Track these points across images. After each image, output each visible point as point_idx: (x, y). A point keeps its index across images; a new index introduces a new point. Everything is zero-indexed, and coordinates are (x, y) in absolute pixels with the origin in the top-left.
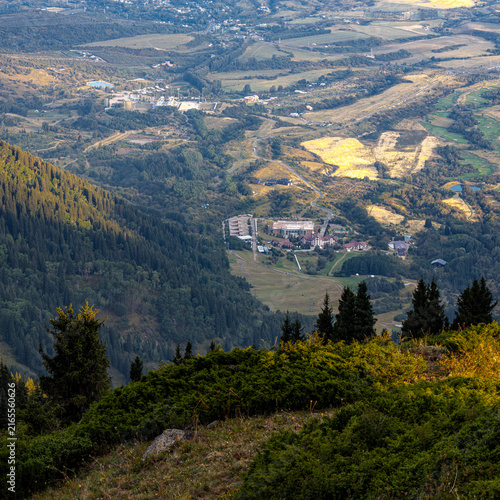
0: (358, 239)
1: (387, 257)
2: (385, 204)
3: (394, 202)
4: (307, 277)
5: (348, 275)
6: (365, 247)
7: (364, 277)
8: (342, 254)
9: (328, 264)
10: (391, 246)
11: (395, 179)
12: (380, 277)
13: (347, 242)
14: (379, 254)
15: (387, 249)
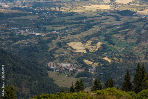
0: (81, 68)
1: (89, 73)
2: (88, 59)
3: (90, 58)
4: (69, 78)
5: (79, 77)
6: (83, 70)
7: (83, 78)
8: (77, 72)
9: (74, 74)
10: (90, 70)
11: (91, 53)
12: (87, 78)
13: (78, 69)
14: (87, 72)
15: (89, 71)
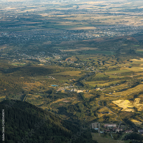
0: (129, 129)
1: (138, 134)
2: (137, 119)
3: (139, 118)
4: (115, 140)
5: (126, 140)
6: (131, 131)
7: (131, 140)
8: (124, 134)
9: (120, 136)
10: (139, 131)
11: (140, 112)
12: (136, 140)
13: (126, 130)
14: (135, 134)
15: (137, 132)
